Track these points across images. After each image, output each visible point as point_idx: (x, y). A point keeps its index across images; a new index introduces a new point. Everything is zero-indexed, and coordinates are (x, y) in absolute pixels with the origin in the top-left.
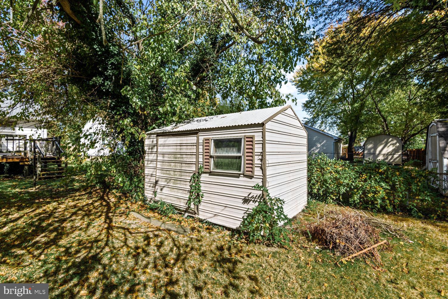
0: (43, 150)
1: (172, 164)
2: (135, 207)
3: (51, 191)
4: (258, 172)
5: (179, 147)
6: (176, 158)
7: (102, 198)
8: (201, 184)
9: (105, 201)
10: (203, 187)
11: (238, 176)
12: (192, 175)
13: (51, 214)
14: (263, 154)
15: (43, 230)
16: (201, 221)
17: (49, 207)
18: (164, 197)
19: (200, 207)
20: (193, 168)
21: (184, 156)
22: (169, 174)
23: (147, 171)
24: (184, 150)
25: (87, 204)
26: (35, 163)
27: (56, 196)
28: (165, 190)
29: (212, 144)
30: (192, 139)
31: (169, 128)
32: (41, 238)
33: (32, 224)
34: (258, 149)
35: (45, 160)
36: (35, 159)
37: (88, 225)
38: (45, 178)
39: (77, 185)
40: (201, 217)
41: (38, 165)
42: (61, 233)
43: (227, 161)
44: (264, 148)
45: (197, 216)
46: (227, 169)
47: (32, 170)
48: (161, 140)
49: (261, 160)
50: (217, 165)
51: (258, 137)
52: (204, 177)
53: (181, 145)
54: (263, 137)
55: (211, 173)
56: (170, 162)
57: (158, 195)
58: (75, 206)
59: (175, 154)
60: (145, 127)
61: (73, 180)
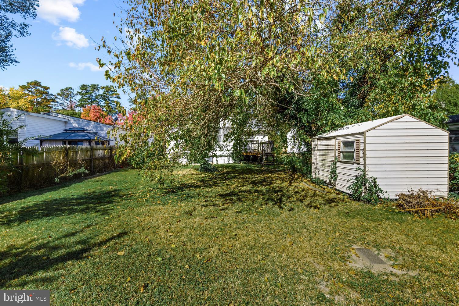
0: (266, 149)
1: (324, 157)
2: (306, 181)
3: (269, 170)
4: (362, 161)
5: (327, 146)
6: (325, 153)
7: (291, 175)
8: (337, 169)
9: (292, 176)
10: (338, 170)
11: (352, 163)
12: (332, 163)
13: (268, 178)
14: (364, 150)
15: (266, 182)
16: (336, 190)
17: (268, 175)
18: (319, 176)
19: (336, 182)
20: (333, 159)
21: (329, 152)
22: (322, 163)
23: (313, 161)
24: (330, 148)
25: (283, 177)
26: (263, 156)
27: (271, 172)
28: (321, 172)
29: (342, 145)
30: (332, 142)
31: (323, 135)
32: (265, 184)
33: (262, 180)
34: (362, 147)
35: (267, 154)
36: (263, 154)
37: (282, 183)
38: (267, 164)
39: (280, 169)
40: (337, 188)
41: (264, 157)
42: (271, 183)
43: (348, 154)
44: (365, 146)
45: (335, 187)
46: (348, 159)
47: (261, 159)
48: (319, 143)
49: (363, 153)
50: (345, 157)
51: (362, 140)
52: (338, 164)
53: (328, 145)
54: (365, 140)
55: (341, 162)
56: (323, 155)
57: (317, 175)
58: (278, 177)
59: (325, 150)
60: (312, 135)
61: (280, 166)
